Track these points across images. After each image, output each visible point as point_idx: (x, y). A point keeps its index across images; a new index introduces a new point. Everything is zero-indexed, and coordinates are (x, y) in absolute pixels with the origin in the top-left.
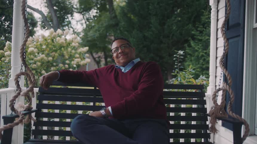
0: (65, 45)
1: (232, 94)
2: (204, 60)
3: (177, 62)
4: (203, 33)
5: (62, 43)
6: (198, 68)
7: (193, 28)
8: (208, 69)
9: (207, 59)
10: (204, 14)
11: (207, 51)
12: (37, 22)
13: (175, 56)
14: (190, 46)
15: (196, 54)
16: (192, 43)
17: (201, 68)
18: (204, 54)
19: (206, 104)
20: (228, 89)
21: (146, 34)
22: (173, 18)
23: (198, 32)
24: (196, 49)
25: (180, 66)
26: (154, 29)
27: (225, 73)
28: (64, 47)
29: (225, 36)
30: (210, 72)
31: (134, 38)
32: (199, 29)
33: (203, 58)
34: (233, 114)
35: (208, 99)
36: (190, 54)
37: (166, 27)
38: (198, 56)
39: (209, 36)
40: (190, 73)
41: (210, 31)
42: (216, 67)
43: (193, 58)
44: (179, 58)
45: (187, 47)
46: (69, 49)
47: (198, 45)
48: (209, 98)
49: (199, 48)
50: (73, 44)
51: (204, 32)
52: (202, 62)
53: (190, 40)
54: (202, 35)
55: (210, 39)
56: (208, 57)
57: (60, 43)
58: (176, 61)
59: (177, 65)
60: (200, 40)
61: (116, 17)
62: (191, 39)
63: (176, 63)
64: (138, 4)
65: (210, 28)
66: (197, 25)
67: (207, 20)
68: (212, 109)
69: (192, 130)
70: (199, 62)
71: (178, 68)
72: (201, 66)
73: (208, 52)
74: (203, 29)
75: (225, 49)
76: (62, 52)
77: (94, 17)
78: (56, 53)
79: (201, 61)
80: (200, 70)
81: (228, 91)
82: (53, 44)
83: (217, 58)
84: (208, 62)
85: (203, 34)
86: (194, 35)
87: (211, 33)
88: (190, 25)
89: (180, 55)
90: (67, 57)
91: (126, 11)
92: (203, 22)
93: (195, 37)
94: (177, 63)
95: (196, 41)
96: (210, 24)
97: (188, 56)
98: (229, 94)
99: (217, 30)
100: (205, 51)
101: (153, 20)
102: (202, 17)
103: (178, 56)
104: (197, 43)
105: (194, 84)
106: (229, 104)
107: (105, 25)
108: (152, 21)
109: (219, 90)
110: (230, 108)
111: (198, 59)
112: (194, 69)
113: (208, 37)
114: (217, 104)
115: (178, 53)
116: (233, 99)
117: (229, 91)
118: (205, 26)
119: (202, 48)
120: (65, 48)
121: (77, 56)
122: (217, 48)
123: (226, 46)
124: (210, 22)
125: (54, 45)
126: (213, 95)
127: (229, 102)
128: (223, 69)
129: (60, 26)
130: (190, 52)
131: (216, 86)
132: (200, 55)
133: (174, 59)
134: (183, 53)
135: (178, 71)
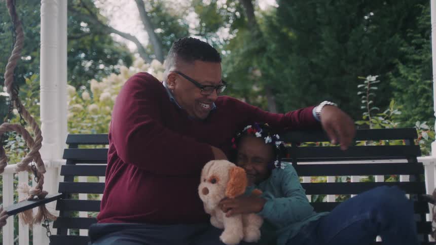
2: (428, 98)
3: (365, 99)
4: (423, 48)
6: (415, 115)
7: (403, 41)
10: (423, 12)
13: (361, 88)
14: (397, 74)
15: (411, 88)
16: (402, 70)
21: (314, 60)
23: (413, 47)
24: (410, 78)
25: (371, 106)
26: (327, 50)
31: (292, 68)
32: (414, 41)
33: (425, 95)
36: (399, 90)
37: (350, 43)
38: (414, 93)
43: (405, 97)
44: (368, 90)
45: (391, 76)
47: (415, 72)
49: (415, 77)
51: (423, 46)
52: (425, 103)
53: (397, 63)
54: (420, 52)
58: (363, 97)
59: (365, 104)
60: (418, 62)
61: (260, 35)
62: (399, 62)
63: (363, 102)
64: (295, 7)
66: (409, 35)
70: (418, 103)
71: (369, 110)
72: (423, 109)
74: (422, 40)
77: (225, 40)
79: (422, 101)
85: (423, 51)
86: (405, 53)
88: (397, 36)
91: (276, 23)
92: (420, 27)
93: (408, 56)
94: (366, 101)
95: (410, 65)
100: (429, 82)
101: (325, 33)
102: (418, 18)
103: (367, 87)
104: (411, 67)
107: (242, 51)
108: (324, 35)
111: (415, 97)
115: (366, 80)
119: (421, 75)
130: (399, 86)
132: (419, 90)
133: (359, 93)
134: (377, 79)
135: (369, 115)
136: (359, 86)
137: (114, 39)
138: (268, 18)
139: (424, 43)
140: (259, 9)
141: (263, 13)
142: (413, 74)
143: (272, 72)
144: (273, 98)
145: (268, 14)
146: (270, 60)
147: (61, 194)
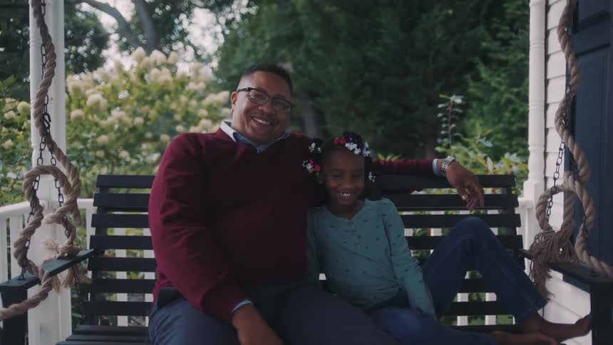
0: (172, 87)
1: (587, 204)
2: (514, 111)
3: (446, 122)
4: (509, 45)
5: (167, 82)
6: (498, 133)
7: (486, 34)
8: (524, 133)
9: (521, 109)
11: (521, 89)
12: (109, 34)
13: (442, 108)
14: (477, 78)
15: (494, 97)
16: (484, 73)
17: (505, 131)
18: (513, 97)
19: (520, 226)
20: (577, 191)
21: (370, 54)
22: (436, 12)
23: (498, 43)
24: (493, 84)
25: (454, 130)
26: (388, 41)
27: (570, 149)
28: (169, 93)
29: (568, 49)
30: (530, 142)
31: (339, 64)
32: (500, 35)
33: (511, 107)
34: (589, 259)
35: (527, 212)
36: (479, 99)
37: (419, 33)
38: (498, 103)
39: (526, 50)
40: (479, 146)
41: (528, 37)
42: (546, 131)
43: (485, 108)
44: (451, 111)
45: (469, 80)
46: (183, 99)
47: (499, 76)
48: (529, 210)
49: (500, 83)
50: (192, 86)
51: (511, 42)
52: (510, 118)
53: (478, 63)
54: (506, 50)
55: (528, 59)
56: (524, 104)
57: (161, 84)
58: (445, 119)
59: (446, 129)
60: (503, 63)
61: (294, 15)
62: (480, 61)
63: (444, 125)
65: (528, 30)
66: (494, 26)
67: (519, 13)
68: (537, 241)
69: (487, 294)
70: (501, 117)
71: (450, 136)
72: (507, 126)
73: (523, 93)
74: (510, 34)
75: (570, 83)
76: (165, 105)
77: (243, 16)
78: (151, 108)
79: (507, 114)
80: (504, 138)
81: (579, 196)
82: (143, 86)
83: (546, 106)
84: (524, 117)
85: (511, 48)
86: (488, 50)
87: (531, 44)
89: (455, 105)
90: (178, 117)
92: (508, 17)
93: (491, 55)
94: (447, 125)
95: (493, 67)
96: (528, 22)
97: (474, 105)
98: (581, 204)
99: (547, 33)
100: (515, 90)
101: (386, 18)
102: (505, 5)
103: (449, 108)
104: (495, 70)
105: (489, 174)
106: (581, 232)
107: (269, 36)
108: (384, 21)
109: (555, 190)
110: (582, 242)
111: (499, 109)
112: (488, 137)
113: (523, 55)
114: (550, 228)
115: (449, 100)
116: (590, 218)
117: (582, 196)
118: (515, 28)
119: (507, 81)
120: (172, 95)
121: (203, 112)
122: (547, 82)
123: (572, 73)
124: (528, 17)
125: (145, 90)
126: (539, 205)
127: (580, 225)
128: (564, 138)
129: (162, 42)
130: (479, 94)
131: (546, 179)
132: (503, 101)
133: (440, 115)
135: (450, 142)
136: (440, 106)
139: (511, 38)
142: (498, 79)
143: (311, 67)
144: (310, 102)
146: (308, 52)
147: (93, 250)
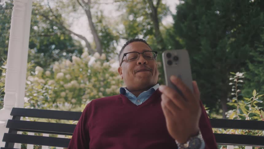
3: (234, 88)
7: (251, 49)
14: (248, 69)
16: (251, 67)
22: (226, 39)
23: (257, 54)
25: (239, 93)
26: (204, 52)
32: (258, 49)
36: (248, 80)
37: (218, 48)
38: (258, 82)
43: (252, 84)
44: (237, 82)
45: (244, 71)
49: (259, 72)
53: (247, 63)
54: (262, 56)
59: (234, 92)
60: (261, 62)
61: (162, 41)
62: (249, 62)
63: (233, 90)
64: (185, 24)
66: (255, 45)
71: (237, 96)
86: (253, 56)
88: (247, 46)
89: (239, 79)
91: (172, 33)
92: (263, 41)
93: (254, 59)
94: (235, 90)
95: (256, 64)
97: (246, 82)
102: (261, 35)
103: (235, 80)
108: (203, 43)
115: (236, 75)
119: (263, 71)
129: (103, 51)
132: (261, 80)
133: (231, 84)
134: (243, 75)
135: (237, 100)
136: (231, 79)
137: (73, 38)
138: (168, 30)
140: (162, 25)
141: (165, 27)
142: (258, 70)
145: (168, 27)
